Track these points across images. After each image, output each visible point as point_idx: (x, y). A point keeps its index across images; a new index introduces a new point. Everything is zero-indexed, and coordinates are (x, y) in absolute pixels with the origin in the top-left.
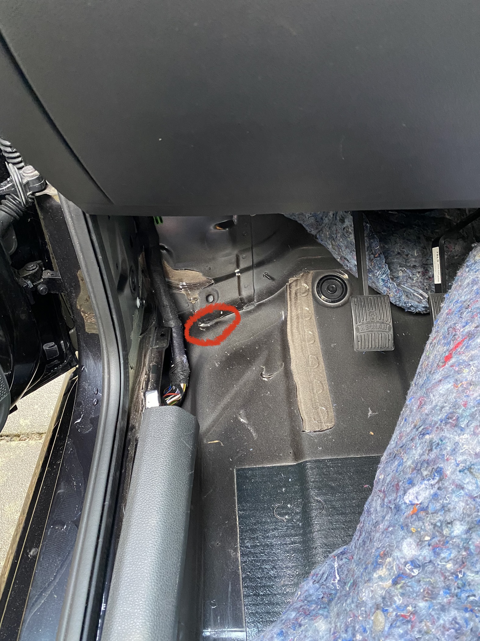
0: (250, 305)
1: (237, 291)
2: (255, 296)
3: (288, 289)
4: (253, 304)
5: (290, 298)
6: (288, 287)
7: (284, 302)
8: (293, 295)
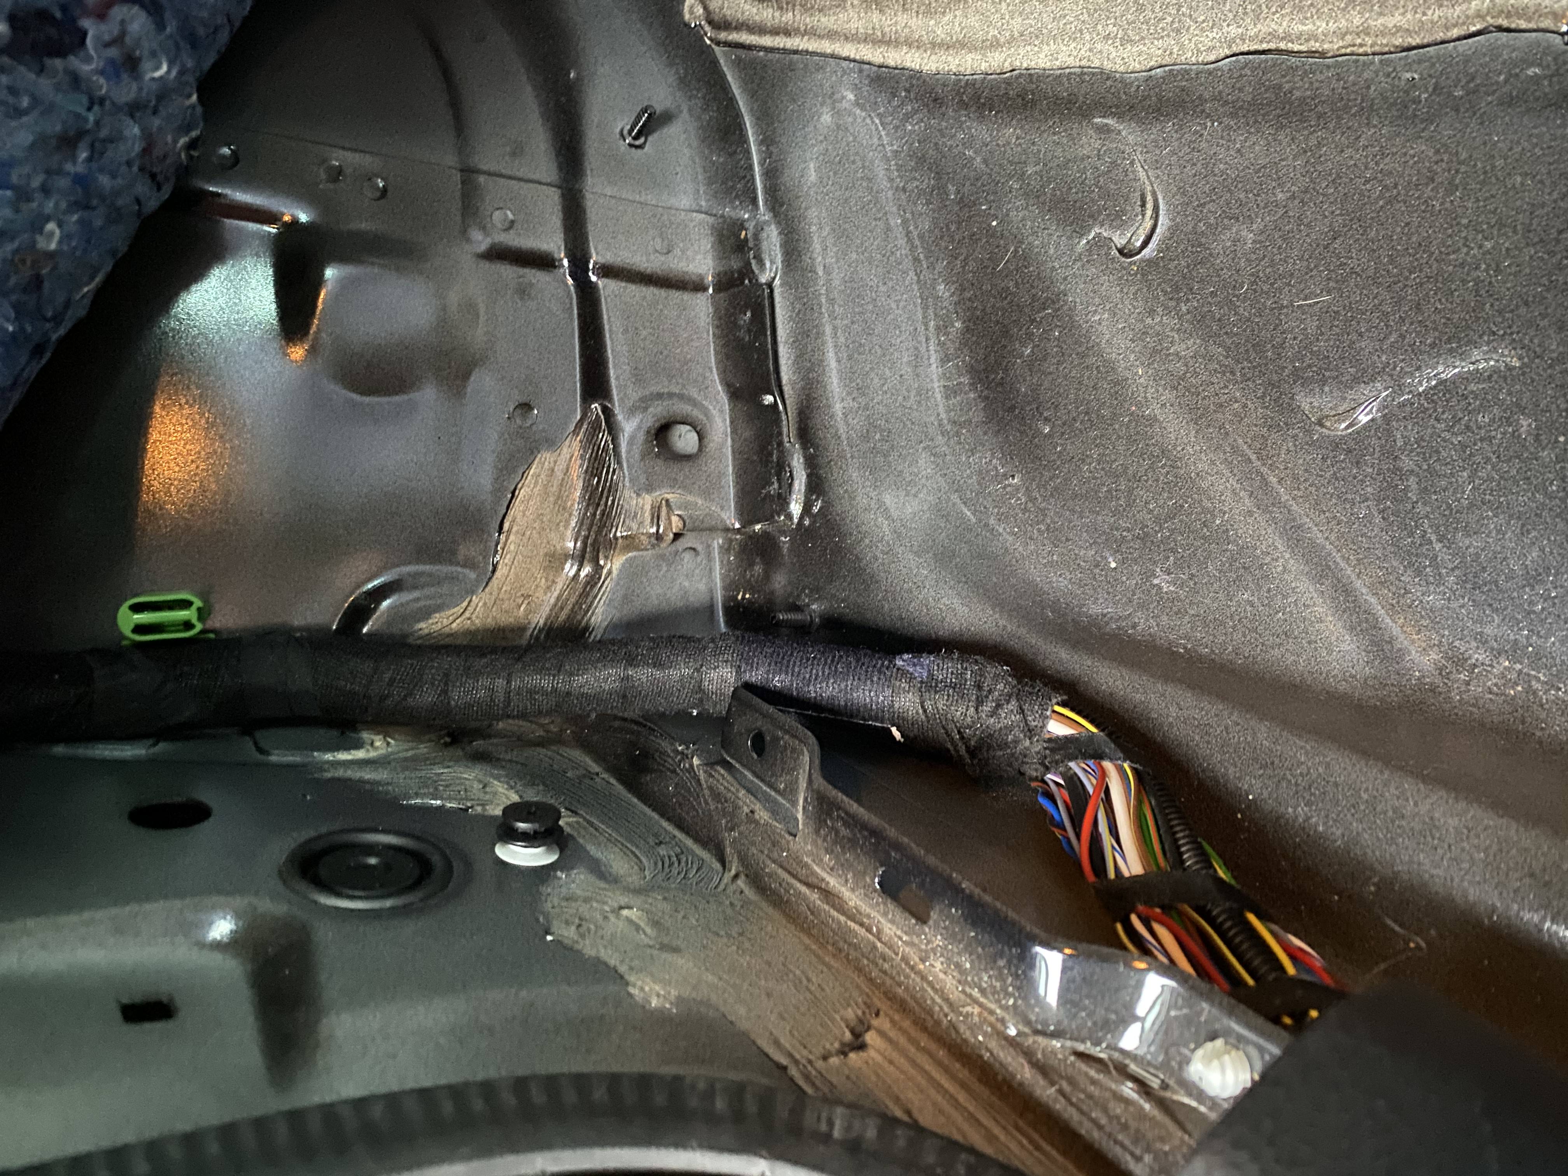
0: (758, 249)
1: (676, 296)
2: (725, 212)
3: (734, 37)
4: (759, 229)
6: (723, 36)
7: (792, 67)
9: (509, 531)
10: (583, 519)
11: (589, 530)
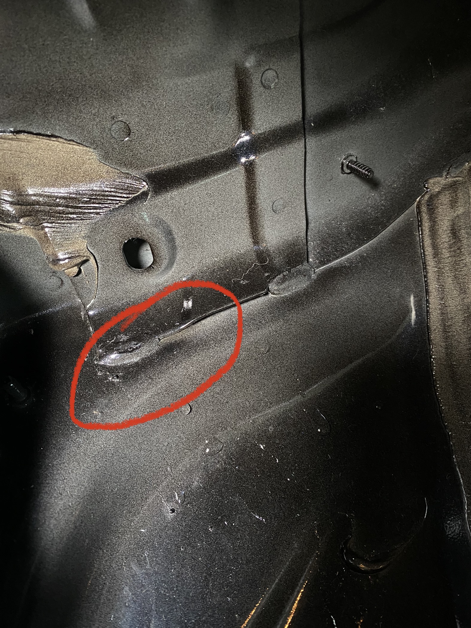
0: (291, 276)
2: (311, 244)
3: (425, 217)
4: (305, 274)
5: (435, 246)
6: (424, 209)
7: (414, 263)
8: (444, 237)
9: (18, 140)
10: (54, 196)
11: (45, 204)
